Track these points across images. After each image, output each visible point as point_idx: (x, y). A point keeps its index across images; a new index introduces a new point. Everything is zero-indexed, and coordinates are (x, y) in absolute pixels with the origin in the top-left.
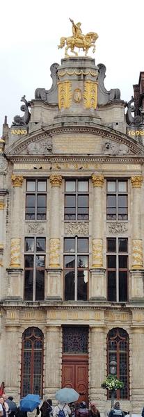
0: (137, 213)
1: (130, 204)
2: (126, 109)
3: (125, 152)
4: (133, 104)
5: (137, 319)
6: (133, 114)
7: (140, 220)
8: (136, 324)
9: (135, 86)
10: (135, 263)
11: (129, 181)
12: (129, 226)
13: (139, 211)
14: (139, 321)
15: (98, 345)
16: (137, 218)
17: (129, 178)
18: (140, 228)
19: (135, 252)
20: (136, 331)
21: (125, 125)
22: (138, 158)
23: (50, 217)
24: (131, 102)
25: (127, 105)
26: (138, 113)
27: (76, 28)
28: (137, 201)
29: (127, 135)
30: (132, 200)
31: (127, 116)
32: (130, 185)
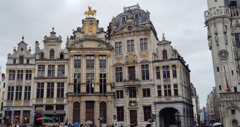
0: (109, 66)
1: (107, 63)
2: (105, 34)
3: (105, 47)
4: (107, 32)
5: (109, 98)
6: (107, 35)
7: (110, 68)
8: (108, 100)
9: (108, 27)
10: (108, 81)
11: (106, 56)
12: (106, 70)
13: (110, 65)
14: (109, 99)
15: (97, 107)
16: (109, 67)
17: (107, 55)
18: (110, 71)
19: (108, 78)
20: (109, 102)
21: (105, 39)
22: (109, 49)
23: (82, 67)
24: (107, 31)
25: (105, 32)
26: (109, 35)
27: (90, 9)
28: (109, 62)
29: (105, 42)
30: (107, 62)
31: (106, 36)
32: (107, 57)
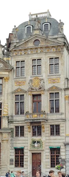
0: (6, 92)
1: (4, 89)
2: (3, 48)
3: (2, 67)
4: (6, 47)
5: (5, 136)
6: (6, 51)
7: (7, 95)
8: (4, 139)
9: (7, 39)
10: (5, 113)
11: (3, 79)
12: (3, 98)
13: (7, 92)
14: (5, 137)
16: (6, 95)
17: (3, 78)
18: (7, 99)
19: (5, 109)
20: (4, 142)
21: (2, 55)
22: (7, 69)
24: (5, 45)
25: (3, 47)
26: (8, 50)
28: (6, 87)
29: (3, 59)
30: (4, 87)
31: (3, 52)
32: (4, 81)
